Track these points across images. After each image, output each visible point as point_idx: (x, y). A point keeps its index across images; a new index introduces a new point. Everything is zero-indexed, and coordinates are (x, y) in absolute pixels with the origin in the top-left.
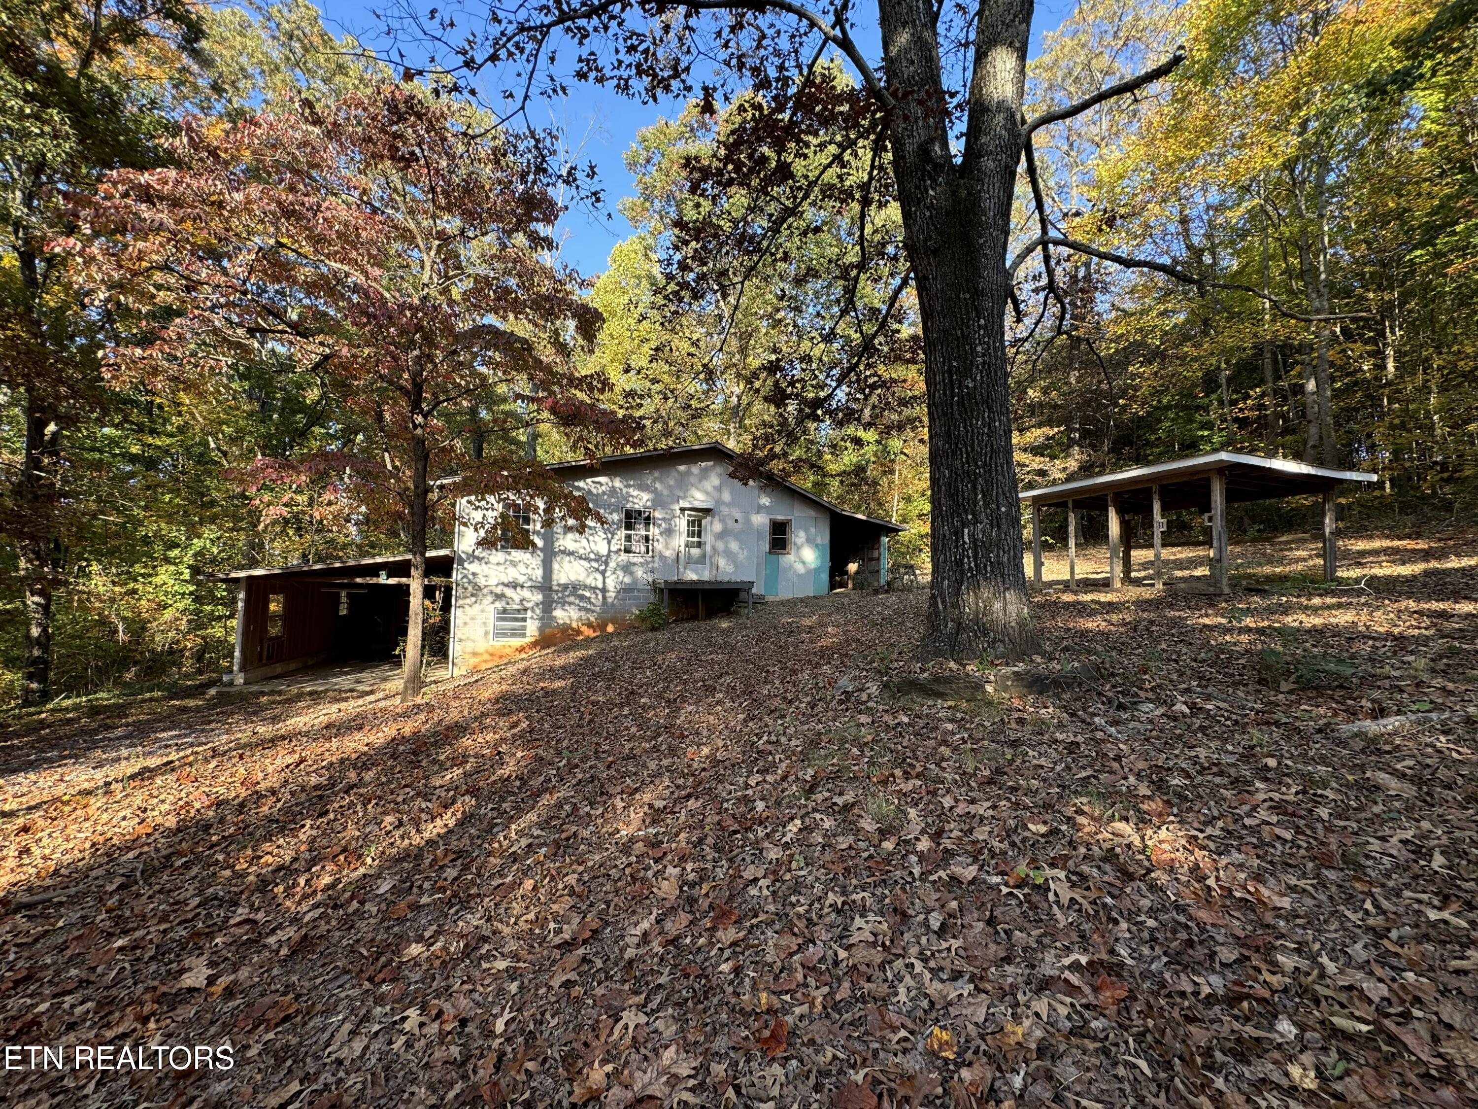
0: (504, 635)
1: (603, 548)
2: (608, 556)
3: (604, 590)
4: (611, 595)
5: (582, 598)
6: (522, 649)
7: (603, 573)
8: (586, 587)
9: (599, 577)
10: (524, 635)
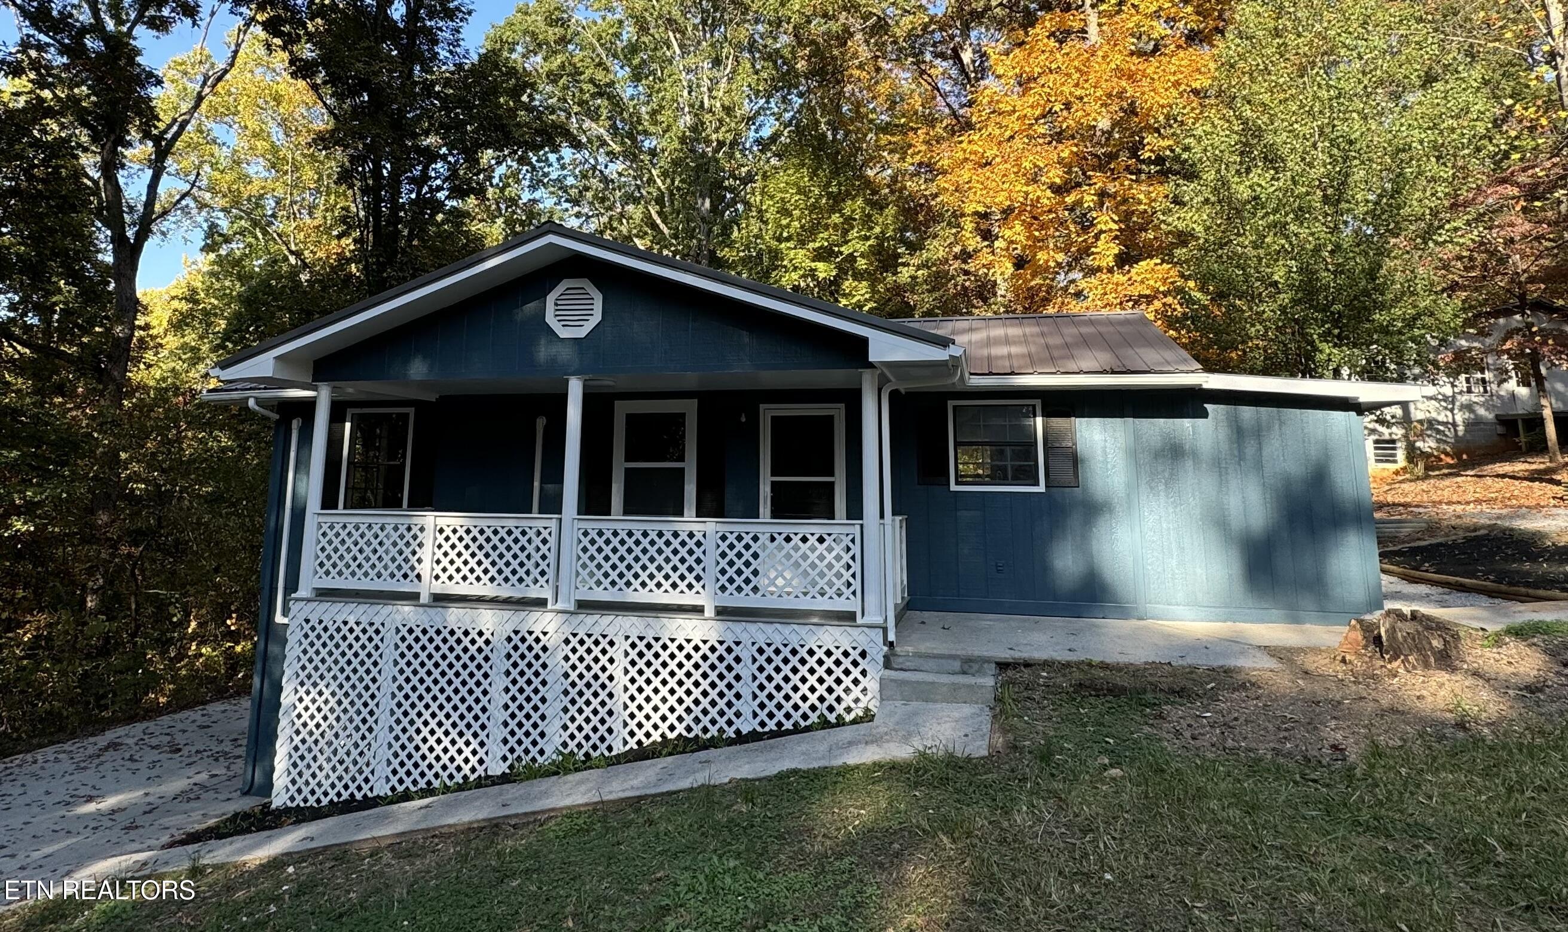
0: (1382, 461)
1: (1448, 390)
2: (1454, 397)
3: (1454, 424)
4: (1461, 429)
5: (1438, 431)
6: (1397, 473)
7: (1452, 410)
8: (1439, 423)
9: (1449, 414)
10: (1395, 462)
